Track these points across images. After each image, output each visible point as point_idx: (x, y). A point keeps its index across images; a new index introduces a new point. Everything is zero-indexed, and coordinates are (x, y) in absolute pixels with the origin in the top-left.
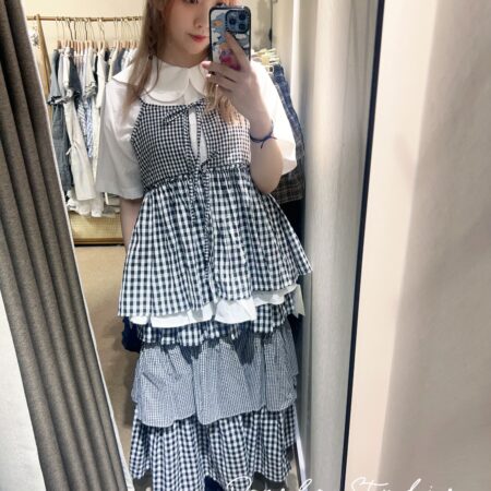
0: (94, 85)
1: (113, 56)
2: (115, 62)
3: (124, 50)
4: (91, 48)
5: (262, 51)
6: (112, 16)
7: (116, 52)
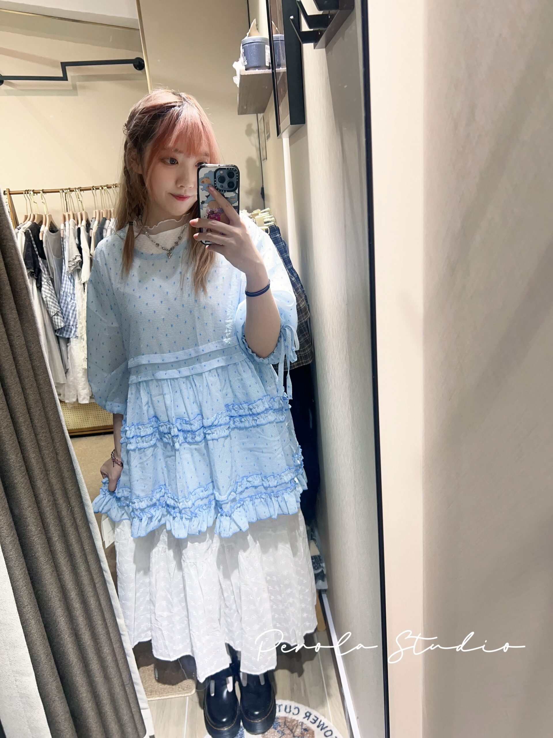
0: (79, 259)
1: (95, 226)
2: (96, 233)
3: (105, 219)
4: (72, 219)
5: (255, 212)
6: (90, 185)
7: (96, 223)
